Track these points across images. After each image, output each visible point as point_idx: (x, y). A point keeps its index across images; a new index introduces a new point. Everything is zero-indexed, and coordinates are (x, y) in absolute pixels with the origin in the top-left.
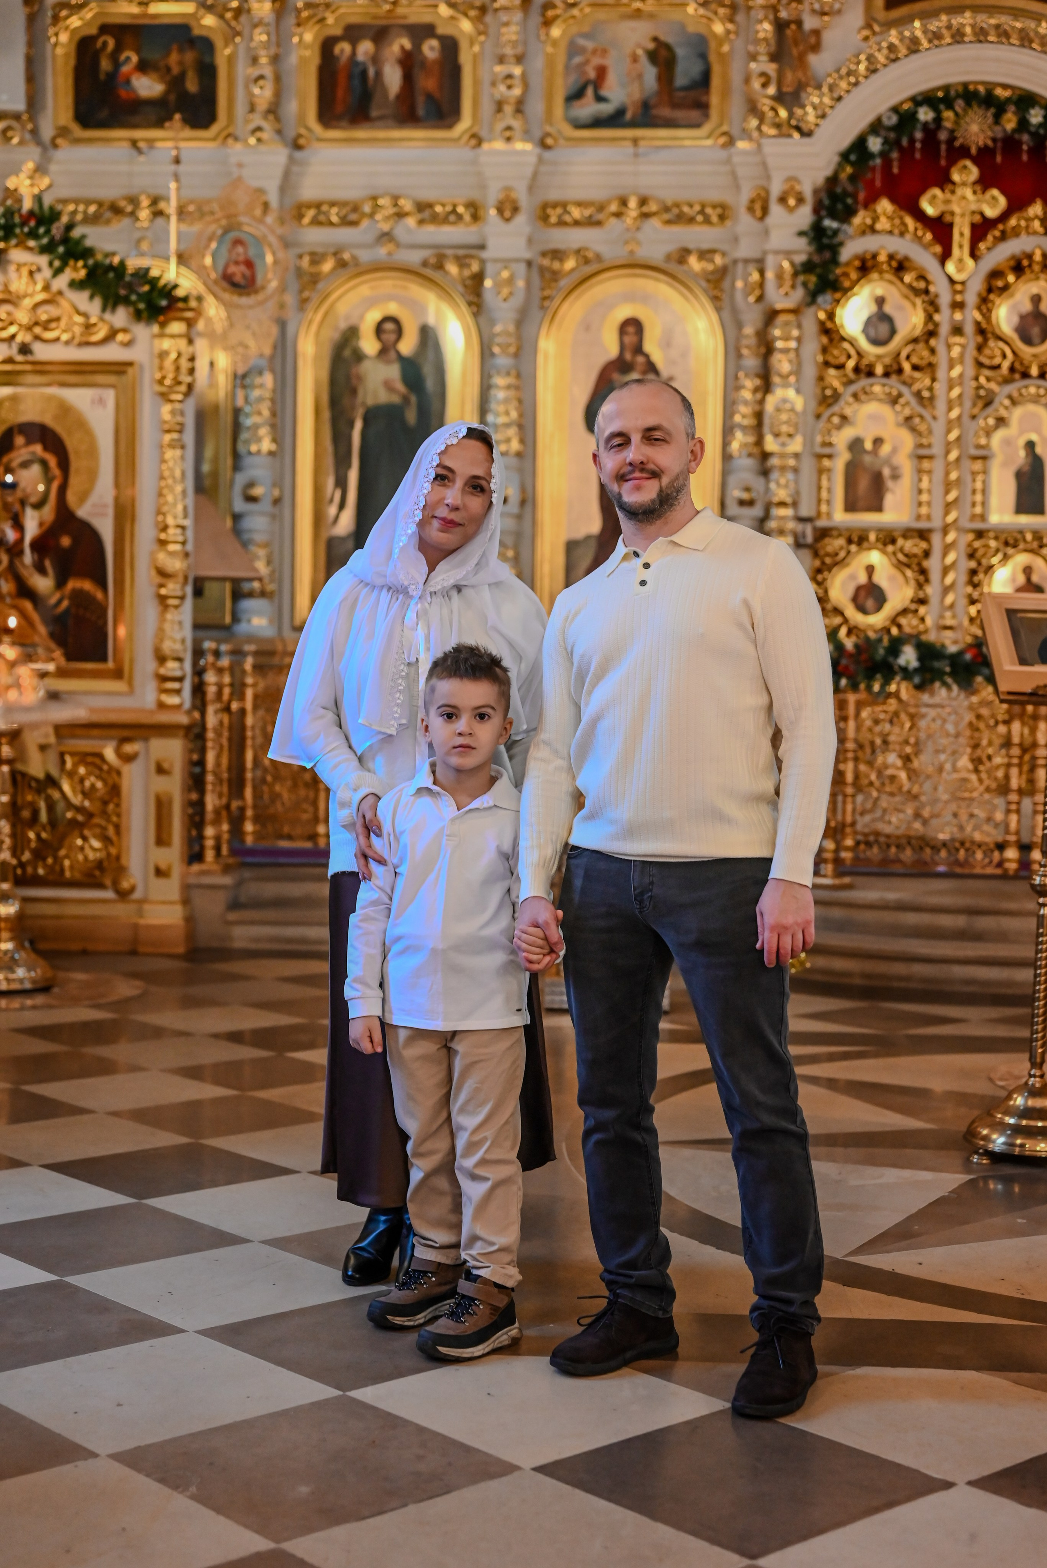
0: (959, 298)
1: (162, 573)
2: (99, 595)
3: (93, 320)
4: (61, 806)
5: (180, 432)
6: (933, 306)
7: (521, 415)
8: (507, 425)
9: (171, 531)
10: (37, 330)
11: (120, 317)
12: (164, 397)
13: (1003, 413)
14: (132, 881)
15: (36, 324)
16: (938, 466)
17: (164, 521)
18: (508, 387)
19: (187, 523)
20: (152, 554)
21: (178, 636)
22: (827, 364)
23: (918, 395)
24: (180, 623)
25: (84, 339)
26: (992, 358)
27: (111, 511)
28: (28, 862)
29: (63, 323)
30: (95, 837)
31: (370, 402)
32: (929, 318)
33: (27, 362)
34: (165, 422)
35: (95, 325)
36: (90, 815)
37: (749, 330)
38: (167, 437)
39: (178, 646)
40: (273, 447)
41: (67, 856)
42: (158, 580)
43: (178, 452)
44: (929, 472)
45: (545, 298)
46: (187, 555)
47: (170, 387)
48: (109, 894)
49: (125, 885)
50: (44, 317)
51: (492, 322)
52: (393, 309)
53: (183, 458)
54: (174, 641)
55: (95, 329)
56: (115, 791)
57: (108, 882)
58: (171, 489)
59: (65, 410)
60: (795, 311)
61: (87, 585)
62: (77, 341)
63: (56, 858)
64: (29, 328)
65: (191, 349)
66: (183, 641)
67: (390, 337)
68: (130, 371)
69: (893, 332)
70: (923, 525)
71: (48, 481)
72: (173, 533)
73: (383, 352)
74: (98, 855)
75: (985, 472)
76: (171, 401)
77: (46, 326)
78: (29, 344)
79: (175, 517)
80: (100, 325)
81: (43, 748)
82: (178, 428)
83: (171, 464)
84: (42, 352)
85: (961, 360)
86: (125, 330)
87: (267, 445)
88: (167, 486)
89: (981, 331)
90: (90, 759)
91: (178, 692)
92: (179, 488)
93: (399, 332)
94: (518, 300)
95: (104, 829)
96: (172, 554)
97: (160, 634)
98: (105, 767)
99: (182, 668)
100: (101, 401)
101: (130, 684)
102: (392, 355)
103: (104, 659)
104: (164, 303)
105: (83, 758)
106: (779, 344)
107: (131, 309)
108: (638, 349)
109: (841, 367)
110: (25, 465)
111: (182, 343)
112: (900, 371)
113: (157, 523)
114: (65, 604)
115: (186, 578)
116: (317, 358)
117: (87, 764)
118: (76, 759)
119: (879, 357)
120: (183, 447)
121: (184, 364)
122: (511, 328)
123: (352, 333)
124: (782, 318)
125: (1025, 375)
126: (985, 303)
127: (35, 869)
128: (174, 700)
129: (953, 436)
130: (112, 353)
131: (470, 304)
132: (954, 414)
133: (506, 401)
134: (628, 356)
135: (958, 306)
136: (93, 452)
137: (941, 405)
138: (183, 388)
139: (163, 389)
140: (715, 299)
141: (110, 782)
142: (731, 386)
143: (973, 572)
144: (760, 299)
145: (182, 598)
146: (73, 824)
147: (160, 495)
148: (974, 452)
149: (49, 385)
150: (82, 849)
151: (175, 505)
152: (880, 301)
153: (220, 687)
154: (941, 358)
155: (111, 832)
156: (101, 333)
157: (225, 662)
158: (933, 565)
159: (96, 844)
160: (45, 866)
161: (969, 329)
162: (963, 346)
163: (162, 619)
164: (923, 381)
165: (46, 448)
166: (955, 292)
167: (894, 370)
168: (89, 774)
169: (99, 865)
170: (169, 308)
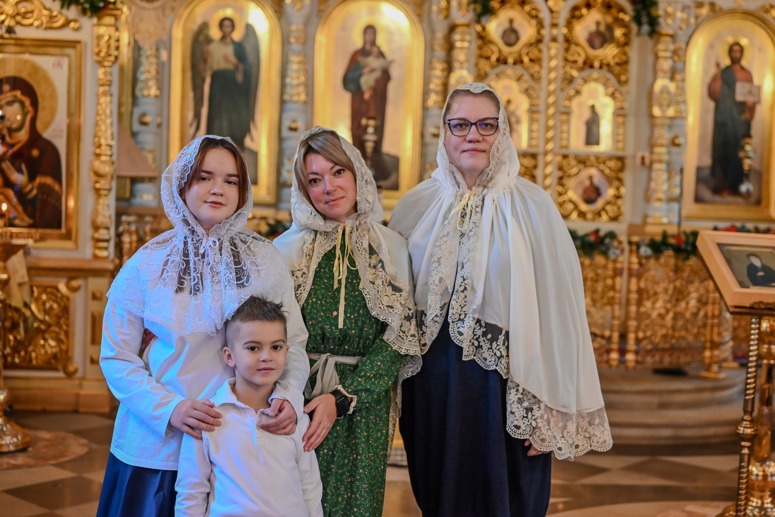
0: (556, 21)
1: (98, 175)
2: (57, 187)
3: (55, 13)
4: (30, 320)
5: (110, 86)
6: (540, 25)
7: (307, 79)
8: (298, 85)
9: (103, 148)
10: (19, 18)
11: (73, 12)
12: (100, 63)
13: (578, 87)
14: (75, 365)
15: (18, 14)
16: (541, 117)
17: (99, 141)
18: (299, 63)
19: (113, 143)
20: (91, 162)
21: (107, 214)
22: (481, 56)
23: (532, 76)
24: (108, 206)
25: (49, 25)
26: (573, 55)
27: (65, 134)
28: (8, 354)
29: (35, 15)
30: (53, 339)
31: (216, 67)
32: (539, 32)
33: (11, 39)
34: (100, 79)
35: (56, 16)
36: (49, 325)
37: (440, 35)
38: (101, 89)
39: (107, 220)
40: (157, 93)
41: (34, 351)
42: (94, 178)
43: (108, 99)
44: (537, 121)
45: (320, 11)
46: (113, 163)
47: (104, 58)
48: (61, 374)
49: (71, 369)
50: (23, 10)
51: (290, 24)
52: (229, 12)
53: (111, 102)
54: (104, 216)
55: (56, 19)
56: (65, 310)
57: (60, 367)
58: (104, 122)
59: (36, 69)
60: (468, 25)
61: (49, 181)
62: (44, 26)
63: (26, 352)
64: (13, 17)
65: (117, 34)
66: (110, 217)
67: (228, 30)
68: (78, 46)
69: (518, 39)
70: (533, 150)
71: (25, 115)
72: (104, 150)
73: (223, 38)
74: (54, 350)
75: (568, 122)
76: (104, 67)
77: (24, 15)
78: (13, 27)
79: (106, 139)
80: (59, 16)
81: (20, 285)
82: (108, 83)
83: (104, 106)
84: (21, 33)
85: (555, 57)
86: (75, 21)
87: (154, 91)
88: (101, 120)
89: (568, 41)
90: (49, 290)
91: (106, 249)
92: (108, 121)
93: (233, 26)
94: (305, 12)
95: (58, 334)
96: (103, 162)
97: (95, 212)
98: (59, 295)
99: (109, 234)
100: (59, 65)
101: (76, 242)
102: (229, 40)
103: (59, 227)
104: (101, 4)
105: (44, 289)
106: (458, 44)
107: (80, 7)
108: (373, 43)
109: (488, 58)
110: (10, 103)
111: (112, 30)
112: (522, 62)
113: (94, 143)
114: (35, 192)
115: (112, 177)
116: (183, 40)
117: (47, 293)
118: (40, 290)
119: (511, 53)
120: (111, 95)
121: (113, 44)
122: (301, 27)
123: (204, 27)
124: (459, 30)
125: (592, 66)
126: (569, 24)
127: (13, 358)
128: (104, 254)
129: (551, 100)
130: (66, 34)
131: (276, 12)
132: (552, 87)
133: (298, 71)
134: (368, 47)
135: (554, 25)
136: (53, 96)
137: (544, 82)
138: (112, 59)
139: (99, 59)
140: (419, 16)
141: (62, 304)
142: (428, 66)
143: (561, 178)
144: (447, 17)
145: (110, 190)
146: (38, 330)
147: (97, 125)
148: (563, 109)
149: (23, 53)
150: (44, 346)
151: (106, 131)
152: (511, 21)
153: (131, 243)
154: (545, 56)
155: (62, 337)
156: (61, 22)
157: (133, 228)
158: (539, 173)
159: (52, 343)
160: (19, 357)
161: (561, 39)
162: (557, 49)
163: (97, 203)
164: (535, 68)
165: (23, 93)
166: (553, 18)
167: (518, 62)
168: (49, 299)
169: (55, 356)
170: (104, 8)
